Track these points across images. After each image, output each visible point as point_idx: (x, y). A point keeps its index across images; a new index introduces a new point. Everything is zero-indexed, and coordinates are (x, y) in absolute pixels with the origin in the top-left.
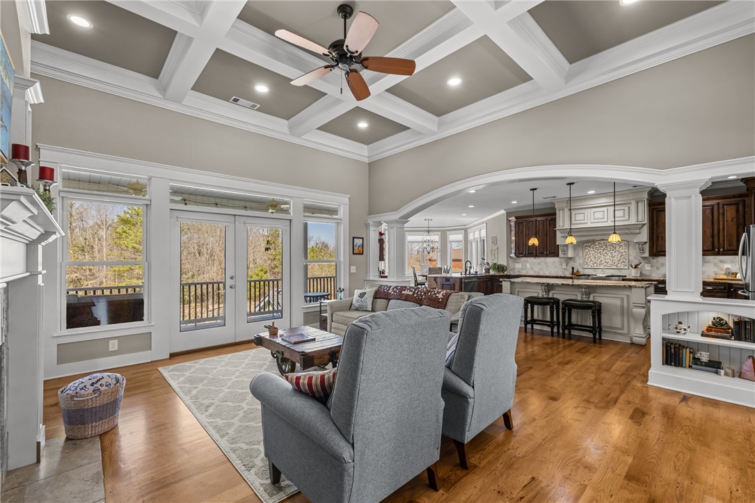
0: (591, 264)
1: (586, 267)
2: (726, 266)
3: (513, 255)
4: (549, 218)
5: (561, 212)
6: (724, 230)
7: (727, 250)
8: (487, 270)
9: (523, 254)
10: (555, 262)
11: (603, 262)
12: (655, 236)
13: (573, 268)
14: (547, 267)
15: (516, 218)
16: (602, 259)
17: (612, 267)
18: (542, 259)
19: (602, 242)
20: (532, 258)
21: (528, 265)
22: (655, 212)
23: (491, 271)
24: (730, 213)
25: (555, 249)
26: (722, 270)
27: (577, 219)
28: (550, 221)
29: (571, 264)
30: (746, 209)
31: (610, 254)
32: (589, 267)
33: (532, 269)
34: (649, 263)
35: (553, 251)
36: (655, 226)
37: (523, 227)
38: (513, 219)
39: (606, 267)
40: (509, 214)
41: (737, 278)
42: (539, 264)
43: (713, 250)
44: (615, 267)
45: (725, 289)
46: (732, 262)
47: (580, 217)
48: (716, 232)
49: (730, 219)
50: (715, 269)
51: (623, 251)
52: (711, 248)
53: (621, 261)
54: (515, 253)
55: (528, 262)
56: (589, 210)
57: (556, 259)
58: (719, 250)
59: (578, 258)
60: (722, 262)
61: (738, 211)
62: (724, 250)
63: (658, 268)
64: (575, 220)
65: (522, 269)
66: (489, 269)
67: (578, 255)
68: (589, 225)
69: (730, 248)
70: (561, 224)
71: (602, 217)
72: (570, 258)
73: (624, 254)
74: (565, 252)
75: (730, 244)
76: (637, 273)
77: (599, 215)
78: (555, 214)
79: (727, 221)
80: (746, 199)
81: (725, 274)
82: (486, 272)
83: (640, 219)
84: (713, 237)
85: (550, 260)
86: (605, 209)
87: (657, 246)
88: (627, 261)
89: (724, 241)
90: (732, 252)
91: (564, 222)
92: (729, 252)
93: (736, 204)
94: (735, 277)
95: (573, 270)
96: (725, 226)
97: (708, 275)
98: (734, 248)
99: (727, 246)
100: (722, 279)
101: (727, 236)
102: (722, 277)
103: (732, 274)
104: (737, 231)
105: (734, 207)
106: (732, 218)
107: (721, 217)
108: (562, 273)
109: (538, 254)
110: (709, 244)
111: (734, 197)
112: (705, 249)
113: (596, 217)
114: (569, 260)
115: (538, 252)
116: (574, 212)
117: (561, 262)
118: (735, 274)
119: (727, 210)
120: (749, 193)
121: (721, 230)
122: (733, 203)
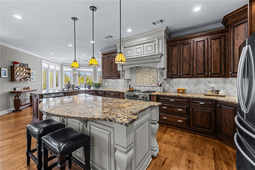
0: (139, 83)
1: (136, 85)
2: (212, 85)
6: (211, 58)
7: (214, 74)
11: (145, 82)
12: (170, 64)
13: (130, 86)
15: (103, 55)
16: (144, 80)
17: (149, 85)
19: (144, 69)
21: (110, 83)
22: (170, 47)
24: (215, 45)
26: (209, 88)
27: (128, 54)
29: (130, 83)
30: (226, 42)
31: (148, 77)
32: (138, 85)
33: (112, 86)
34: (168, 82)
36: (170, 57)
37: (105, 61)
39: (146, 85)
41: (219, 94)
42: (115, 83)
43: (204, 74)
44: (151, 85)
45: (213, 104)
46: (215, 82)
47: (129, 52)
48: (206, 60)
49: (215, 50)
50: (205, 87)
51: (154, 75)
52: (203, 73)
53: (154, 81)
54: (102, 77)
55: (110, 82)
56: (134, 47)
57: (120, 80)
58: (208, 73)
59: (133, 79)
60: (209, 82)
61: (220, 44)
62: (211, 73)
65: (108, 86)
67: (133, 77)
69: (215, 72)
71: (140, 51)
73: (155, 77)
74: (123, 76)
75: (215, 69)
76: (161, 90)
77: (139, 50)
79: (213, 51)
80: (226, 34)
81: (211, 91)
83: (160, 51)
84: (204, 64)
86: (142, 46)
87: (171, 71)
88: (156, 82)
89: (211, 66)
90: (217, 75)
93: (220, 38)
94: (218, 94)
95: (130, 87)
96: (212, 55)
97: (201, 92)
98: (218, 72)
99: (213, 71)
100: (210, 95)
101: (213, 63)
102: (211, 93)
103: (216, 91)
104: (220, 59)
105: (218, 40)
106: (217, 49)
107: (209, 48)
108: (125, 89)
109: (112, 77)
110: (202, 69)
111: (218, 32)
112: (199, 73)
113: (137, 52)
114: (129, 81)
115: (112, 76)
116: (127, 49)
117: (125, 82)
118: (218, 91)
119: (213, 43)
120: (229, 29)
121: (210, 59)
122: (218, 37)
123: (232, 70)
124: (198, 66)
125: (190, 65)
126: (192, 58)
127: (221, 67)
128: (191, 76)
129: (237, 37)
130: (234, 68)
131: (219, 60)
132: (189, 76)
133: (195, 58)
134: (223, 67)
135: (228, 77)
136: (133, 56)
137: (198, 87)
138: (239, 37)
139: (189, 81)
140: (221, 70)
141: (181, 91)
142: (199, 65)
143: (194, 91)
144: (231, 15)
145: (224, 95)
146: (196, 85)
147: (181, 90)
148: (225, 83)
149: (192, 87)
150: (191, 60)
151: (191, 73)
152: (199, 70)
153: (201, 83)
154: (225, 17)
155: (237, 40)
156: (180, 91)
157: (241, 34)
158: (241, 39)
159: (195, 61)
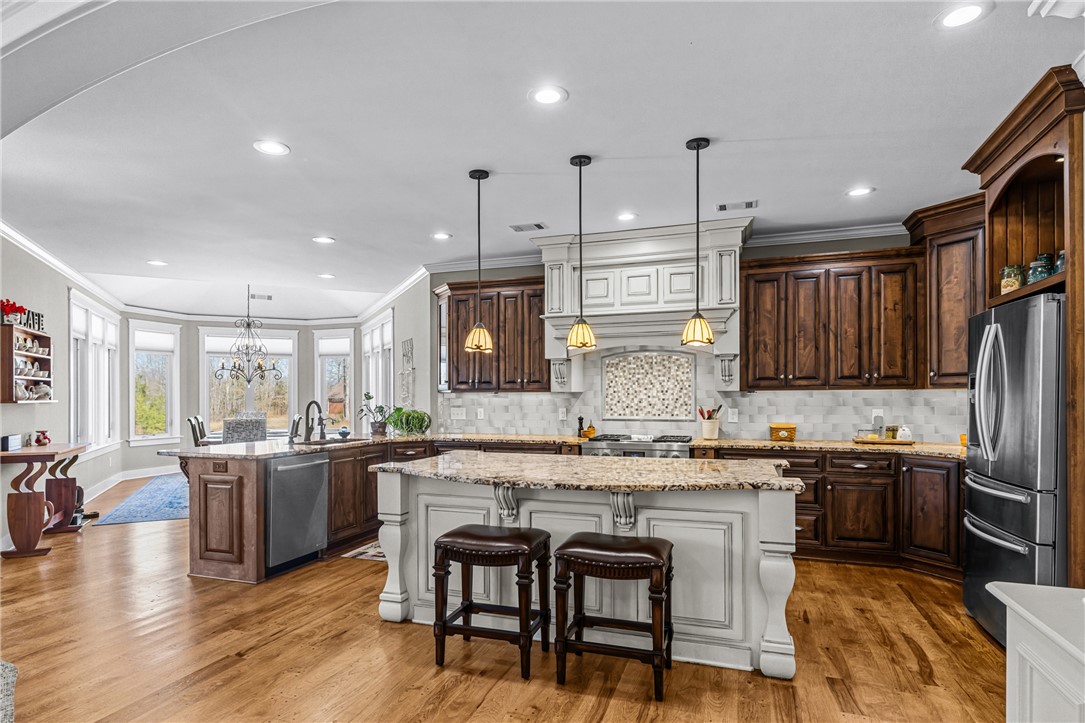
0: (618, 409)
1: (608, 416)
2: (877, 412)
3: (444, 386)
4: (528, 290)
5: (556, 272)
6: (879, 330)
7: (887, 377)
8: (379, 428)
9: (466, 383)
10: (541, 403)
11: (645, 403)
12: (751, 340)
13: (581, 420)
14: (524, 417)
15: (453, 287)
16: (642, 396)
17: (663, 417)
18: (513, 397)
19: (641, 355)
20: (490, 395)
21: (481, 411)
22: (752, 283)
23: (390, 429)
24: (890, 290)
25: (541, 370)
26: (868, 422)
27: (591, 293)
28: (530, 296)
29: (577, 409)
30: (919, 284)
31: (658, 386)
32: (616, 416)
33: (490, 423)
34: (735, 405)
35: (537, 378)
36: (752, 316)
37: (468, 313)
38: (444, 289)
39: (650, 417)
40: (435, 279)
41: (899, 439)
42: (506, 409)
43: (859, 376)
44: (669, 417)
45: (889, 467)
46: (886, 403)
47: (596, 287)
48: (865, 335)
49: (890, 306)
50: (856, 420)
51: (684, 378)
52: (856, 373)
53: (681, 401)
54: (449, 382)
55: (480, 405)
56: (617, 271)
57: (544, 397)
58: (871, 375)
59: (592, 392)
60: (868, 403)
61: (904, 288)
62: (879, 374)
63: (751, 419)
64: (589, 297)
65: (468, 423)
66: (383, 425)
67: (591, 387)
68: (617, 309)
69: (890, 373)
70: (556, 306)
71: (645, 289)
72: (575, 395)
73: (687, 384)
74: (564, 380)
75: (891, 363)
76: (712, 431)
77: (639, 285)
78: (540, 280)
79: (886, 309)
80: (918, 260)
81: (874, 431)
82: (375, 433)
83: (726, 297)
84: (860, 347)
85: (531, 399)
86: (651, 270)
87: (755, 366)
88: (692, 402)
89: (879, 354)
90: (895, 382)
91: (561, 298)
92: (889, 382)
93: (902, 271)
94: (894, 437)
95: (581, 424)
96: (882, 321)
97: (843, 434)
98: (898, 371)
99: (885, 368)
100: (873, 443)
101: (885, 344)
102: (871, 437)
103: (888, 429)
104: (903, 332)
105: (897, 278)
106: (895, 304)
107: (874, 299)
108: (555, 434)
109: (502, 385)
110: (853, 361)
111: (898, 254)
112: (846, 373)
113: (632, 291)
114: (573, 400)
115: (502, 379)
116: (585, 275)
117: (555, 404)
118: (893, 430)
119: (885, 285)
120: (926, 248)
121: (874, 331)
122: (897, 268)
123: (935, 367)
124: (841, 352)
125: (817, 348)
126: (824, 326)
127: (904, 357)
128: (819, 382)
129: (948, 275)
130: (939, 361)
131: (900, 337)
132: (813, 382)
133: (832, 326)
134: (910, 357)
135: (924, 388)
136: (612, 305)
137: (834, 419)
138: (952, 277)
139: (808, 399)
140: (904, 367)
141: (783, 434)
142: (844, 348)
143: (824, 434)
144: (932, 212)
145: (910, 439)
146: (830, 411)
147: (783, 429)
148: (911, 404)
149: (817, 419)
150: (821, 331)
151: (822, 374)
152: (845, 364)
153: (844, 405)
154: (915, 214)
155: (949, 286)
156: (780, 434)
157: (957, 269)
158: (957, 283)
159: (832, 336)
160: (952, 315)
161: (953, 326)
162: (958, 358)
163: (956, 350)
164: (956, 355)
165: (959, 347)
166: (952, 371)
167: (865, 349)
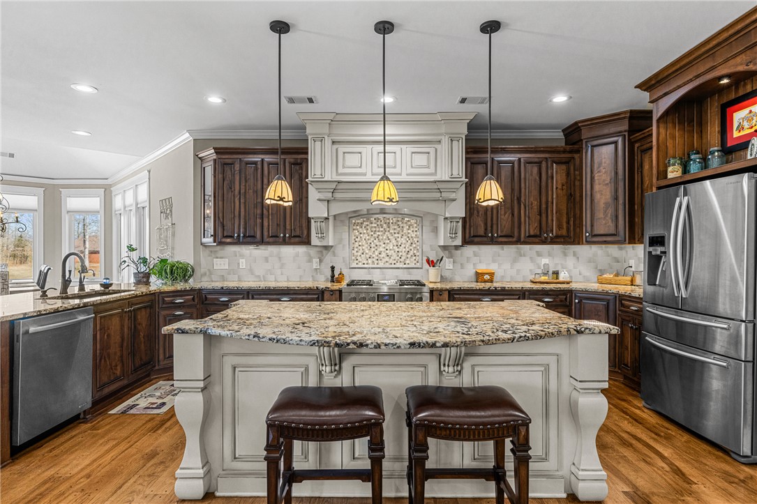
0: (362, 259)
1: (354, 265)
2: (545, 261)
3: (208, 240)
5: (318, 144)
6: (552, 203)
8: (143, 278)
9: (231, 237)
10: (297, 254)
11: (383, 255)
12: (468, 207)
13: (333, 268)
14: (283, 266)
15: (219, 151)
16: (381, 249)
17: (399, 265)
18: (274, 249)
20: (253, 247)
21: (243, 261)
24: (559, 175)
25: (301, 226)
26: (539, 268)
27: (347, 163)
29: (329, 260)
30: (577, 172)
32: (361, 265)
33: (251, 271)
34: (452, 256)
35: (297, 232)
36: (469, 189)
37: (233, 174)
38: (209, 154)
39: (389, 266)
40: (199, 144)
41: (560, 279)
42: (266, 260)
43: (540, 236)
44: (403, 265)
46: (550, 254)
47: (352, 160)
48: (544, 206)
49: (560, 187)
50: (531, 266)
51: (413, 235)
52: (538, 233)
53: (411, 253)
54: (214, 236)
55: (242, 256)
56: (369, 147)
57: (304, 249)
58: (547, 235)
59: (341, 246)
60: (539, 254)
61: (568, 174)
62: (552, 235)
64: (344, 167)
65: (229, 272)
66: (147, 276)
67: (341, 241)
68: (369, 178)
69: (560, 233)
70: (318, 172)
71: (392, 163)
72: (328, 248)
73: (415, 240)
74: (322, 234)
75: (560, 227)
76: (436, 276)
78: (305, 151)
79: (557, 188)
80: (576, 156)
81: (544, 274)
82: (138, 283)
83: (455, 173)
84: (540, 214)
85: (290, 251)
86: (397, 148)
87: (470, 227)
88: (419, 254)
89: (552, 220)
91: (322, 166)
92: (558, 240)
93: (567, 163)
94: (557, 278)
95: (333, 271)
96: (554, 197)
97: (524, 276)
98: (564, 232)
99: (556, 230)
100: (547, 283)
101: (556, 213)
102: (544, 278)
103: (554, 273)
104: (567, 205)
105: (564, 167)
106: (563, 185)
107: (550, 181)
108: (311, 279)
109: (266, 239)
110: (536, 225)
111: (564, 150)
112: (532, 233)
114: (325, 252)
115: (266, 234)
116: (342, 148)
117: (310, 256)
118: (556, 273)
119: (556, 171)
120: (582, 148)
121: (550, 204)
122: (564, 160)
123: (589, 229)
124: (529, 218)
125: (513, 215)
126: (518, 198)
127: (568, 223)
128: (514, 239)
129: (599, 167)
130: (592, 226)
131: (565, 209)
132: (510, 239)
133: (522, 199)
134: (572, 223)
135: (579, 244)
136: (365, 175)
137: (518, 266)
138: (602, 168)
139: (501, 252)
140: (568, 229)
141: (487, 277)
142: (530, 215)
143: (511, 276)
144: (589, 123)
145: (568, 280)
146: (515, 261)
147: (487, 274)
148: (565, 255)
149: (507, 266)
150: (516, 202)
151: (516, 234)
152: (531, 226)
153: (524, 256)
154: (576, 123)
155: (599, 174)
156: (485, 277)
157: (605, 163)
158: (605, 172)
159: (522, 206)
160: (602, 194)
161: (602, 201)
162: (606, 224)
163: (605, 218)
164: (604, 222)
165: (607, 216)
166: (602, 232)
167: (544, 216)
